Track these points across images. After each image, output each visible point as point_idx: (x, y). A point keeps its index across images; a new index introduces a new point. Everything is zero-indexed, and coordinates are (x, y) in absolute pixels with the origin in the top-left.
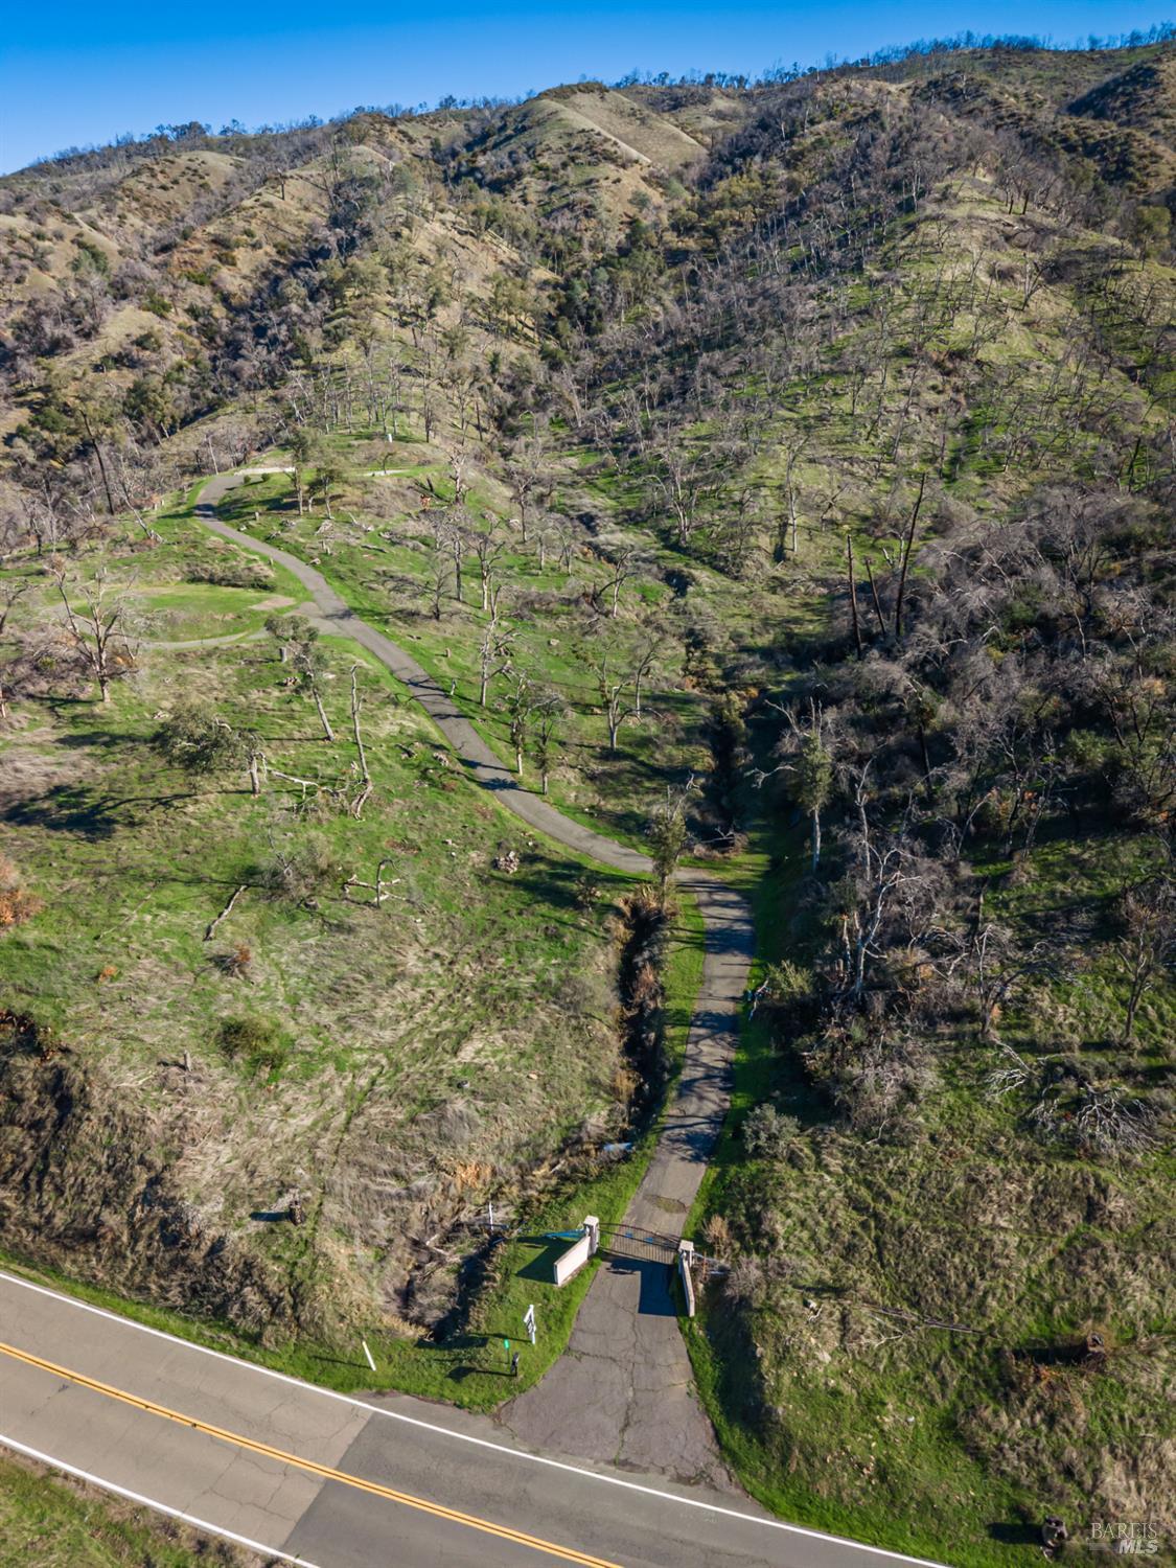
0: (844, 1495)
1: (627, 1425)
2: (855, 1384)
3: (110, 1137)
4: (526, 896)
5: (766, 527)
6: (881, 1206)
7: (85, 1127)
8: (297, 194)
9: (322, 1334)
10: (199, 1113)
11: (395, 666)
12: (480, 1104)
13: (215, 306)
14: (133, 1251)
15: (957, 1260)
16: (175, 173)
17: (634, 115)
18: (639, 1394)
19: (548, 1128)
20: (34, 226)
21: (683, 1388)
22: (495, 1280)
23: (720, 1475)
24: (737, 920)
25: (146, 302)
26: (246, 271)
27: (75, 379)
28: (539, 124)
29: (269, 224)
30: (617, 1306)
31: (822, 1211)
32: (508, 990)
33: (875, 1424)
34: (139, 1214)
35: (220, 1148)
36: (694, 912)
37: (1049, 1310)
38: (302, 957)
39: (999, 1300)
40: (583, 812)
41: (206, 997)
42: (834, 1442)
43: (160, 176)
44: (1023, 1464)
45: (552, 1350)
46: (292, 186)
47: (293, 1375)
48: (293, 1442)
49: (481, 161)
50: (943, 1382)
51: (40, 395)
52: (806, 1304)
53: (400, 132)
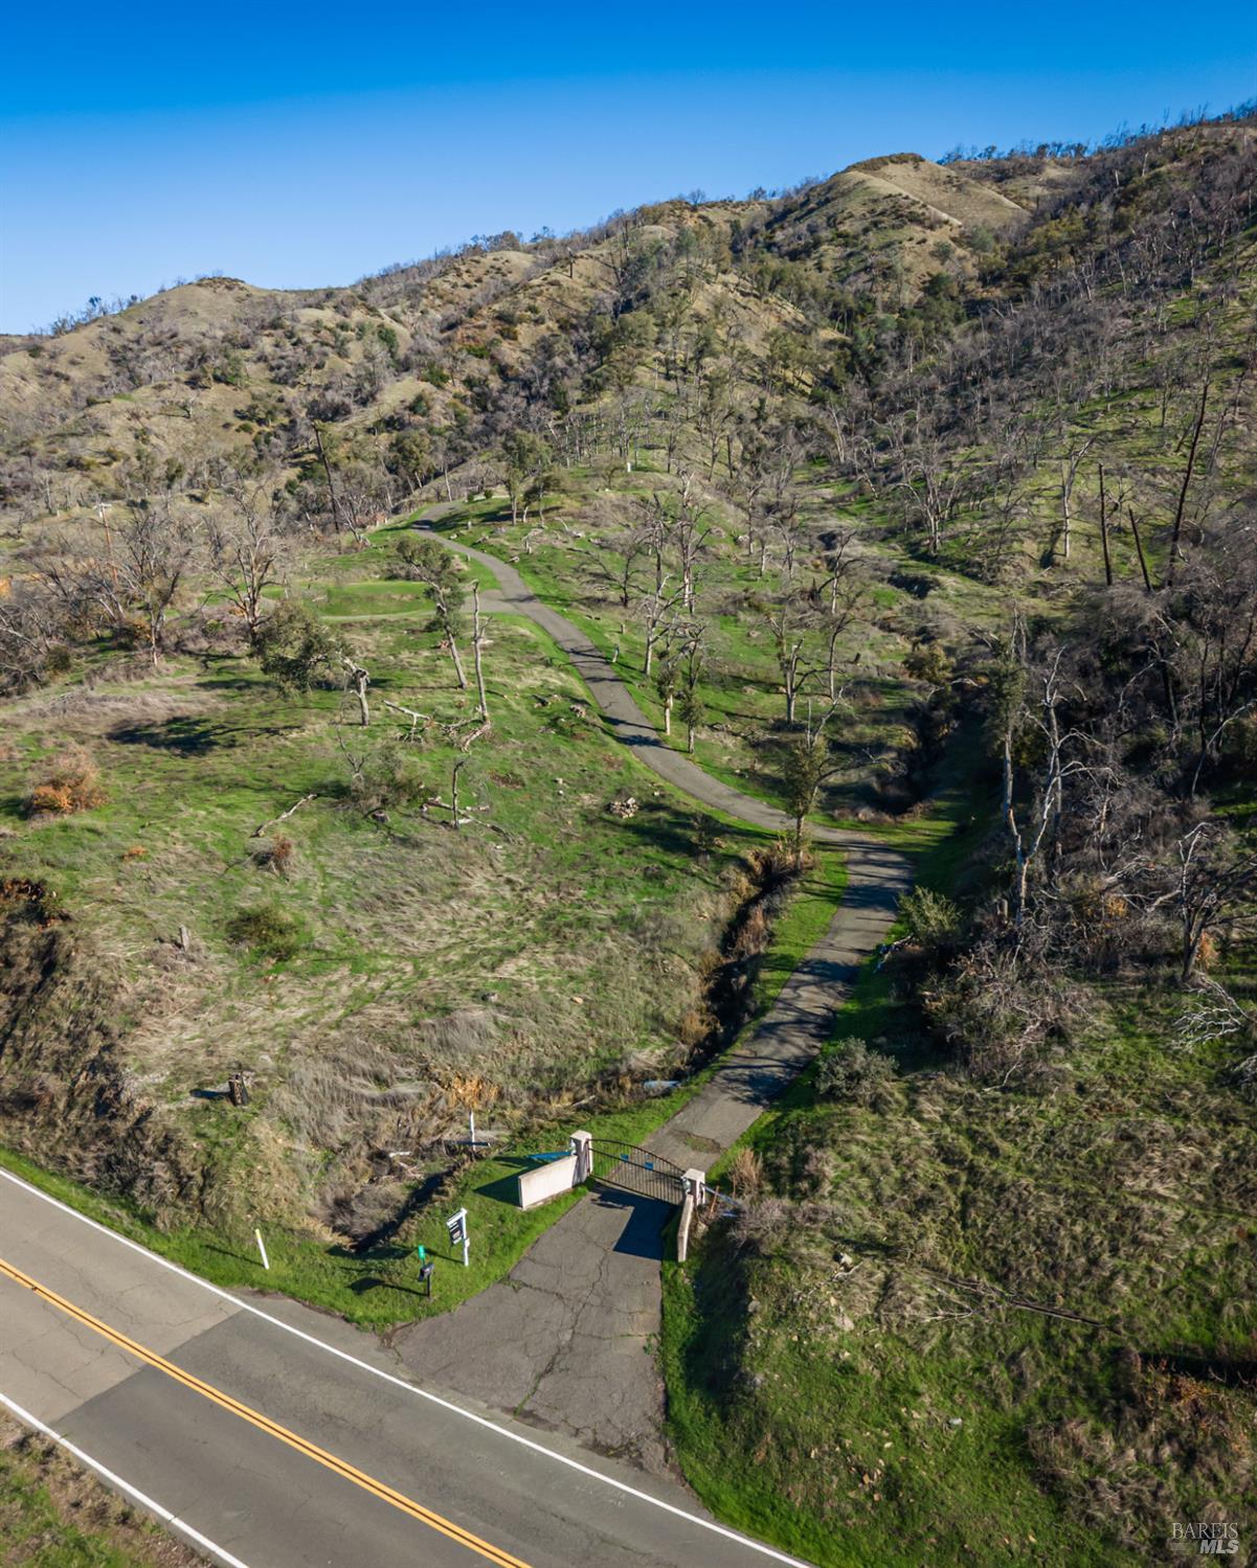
0: (827, 1507)
1: (549, 1371)
2: (881, 1361)
3: (79, 1002)
4: (633, 838)
5: (1035, 534)
6: (981, 1160)
7: (59, 992)
8: (585, 272)
9: (224, 1222)
10: (179, 990)
11: (560, 637)
12: (502, 1018)
13: (490, 377)
14: (65, 1119)
15: (1078, 1229)
16: (479, 271)
17: (950, 182)
18: (578, 1340)
19: (582, 1058)
20: (340, 318)
21: (642, 1341)
22: (447, 1194)
23: (654, 1452)
24: (891, 879)
25: (425, 372)
26: (526, 345)
27: (346, 440)
28: (843, 194)
29: (554, 300)
30: (589, 1240)
31: (897, 1159)
32: (580, 919)
33: (897, 1417)
34: (82, 1081)
35: (189, 1024)
36: (839, 869)
37: (1217, 1308)
38: (353, 863)
39: (1135, 1286)
40: (733, 773)
41: (230, 888)
42: (827, 1432)
43: (465, 276)
44: (1128, 1512)
45: (486, 1276)
46: (581, 266)
47: (173, 1260)
48: (131, 1322)
49: (779, 236)
50: (1019, 1381)
51: (313, 456)
52: (837, 1258)
53: (700, 217)
